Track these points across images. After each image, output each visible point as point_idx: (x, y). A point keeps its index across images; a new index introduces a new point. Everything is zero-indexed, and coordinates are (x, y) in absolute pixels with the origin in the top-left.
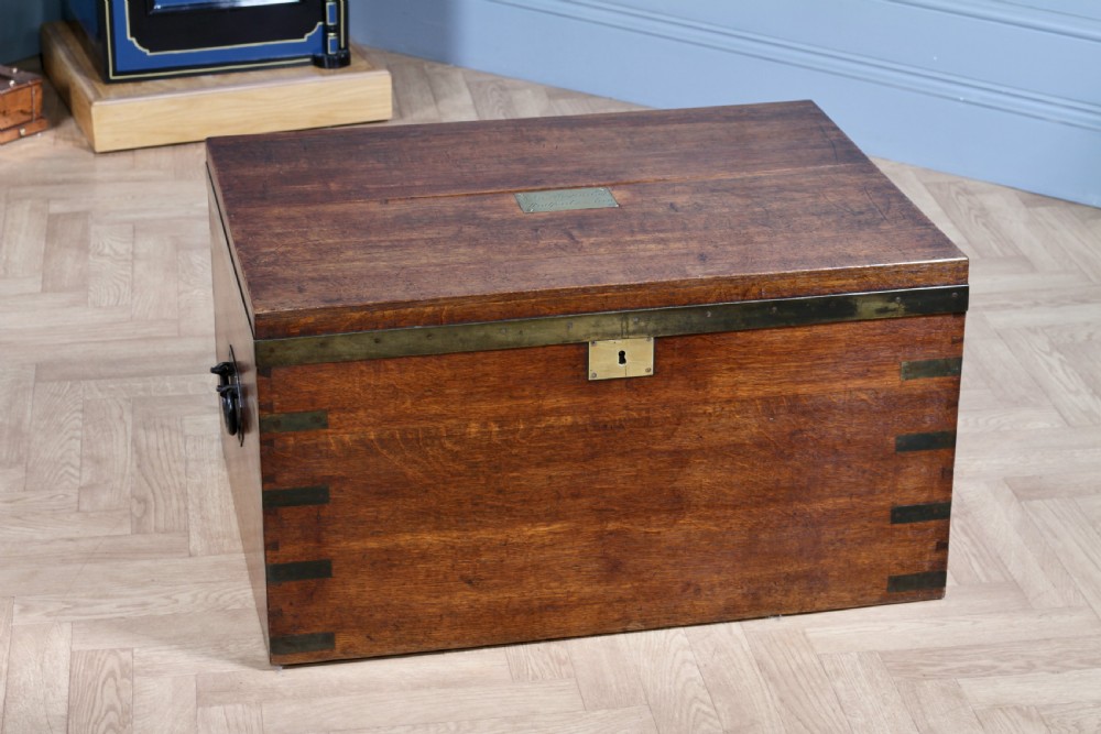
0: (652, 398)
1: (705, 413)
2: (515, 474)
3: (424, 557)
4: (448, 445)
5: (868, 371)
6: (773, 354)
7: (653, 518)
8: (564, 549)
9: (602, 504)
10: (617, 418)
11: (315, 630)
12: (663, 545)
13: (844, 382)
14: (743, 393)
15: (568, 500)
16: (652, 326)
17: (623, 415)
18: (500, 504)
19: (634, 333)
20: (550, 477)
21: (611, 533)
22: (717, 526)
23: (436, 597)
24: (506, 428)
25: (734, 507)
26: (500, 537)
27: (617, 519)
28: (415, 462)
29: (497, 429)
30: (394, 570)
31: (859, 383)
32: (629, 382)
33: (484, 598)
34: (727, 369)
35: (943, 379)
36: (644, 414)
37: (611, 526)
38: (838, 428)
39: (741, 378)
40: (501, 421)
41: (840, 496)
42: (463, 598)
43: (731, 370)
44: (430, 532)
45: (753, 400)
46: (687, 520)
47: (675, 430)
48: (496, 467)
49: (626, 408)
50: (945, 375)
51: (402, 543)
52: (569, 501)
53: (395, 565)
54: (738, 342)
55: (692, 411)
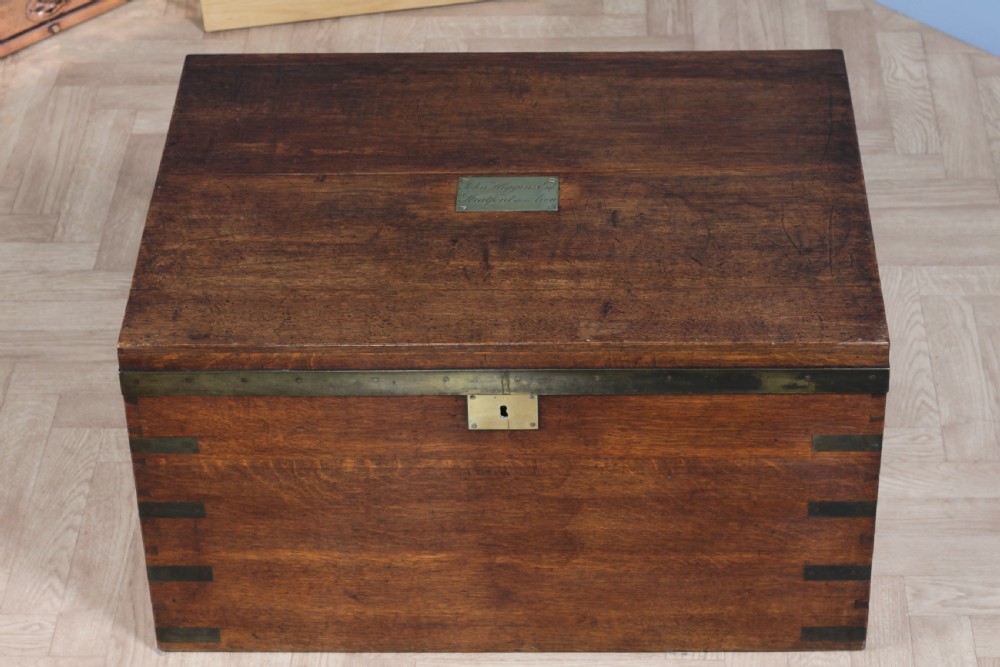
0: (539, 450)
1: (596, 467)
2: (396, 507)
3: (306, 571)
4: (324, 477)
5: (776, 441)
6: (668, 418)
7: (544, 556)
8: (451, 576)
9: (489, 540)
10: (502, 465)
11: (200, 625)
12: (555, 580)
13: (749, 449)
14: (637, 451)
15: (452, 534)
16: (535, 384)
17: (507, 462)
18: (382, 532)
19: (516, 390)
20: (433, 512)
21: (500, 566)
22: (614, 567)
23: (320, 607)
24: (384, 466)
25: (631, 553)
26: (383, 560)
27: (506, 554)
28: (292, 489)
29: (375, 466)
30: (276, 580)
31: (765, 451)
32: (513, 435)
33: (370, 612)
34: (619, 429)
35: (860, 453)
36: (530, 463)
37: (500, 560)
38: (743, 491)
39: (634, 437)
40: (379, 459)
41: (748, 551)
42: (346, 610)
43: (623, 430)
44: (310, 550)
45: (648, 459)
46: (581, 560)
47: (564, 480)
48: (375, 500)
49: (511, 456)
50: (863, 450)
51: (283, 558)
52: (454, 535)
53: (276, 577)
54: (629, 404)
55: (582, 464)
